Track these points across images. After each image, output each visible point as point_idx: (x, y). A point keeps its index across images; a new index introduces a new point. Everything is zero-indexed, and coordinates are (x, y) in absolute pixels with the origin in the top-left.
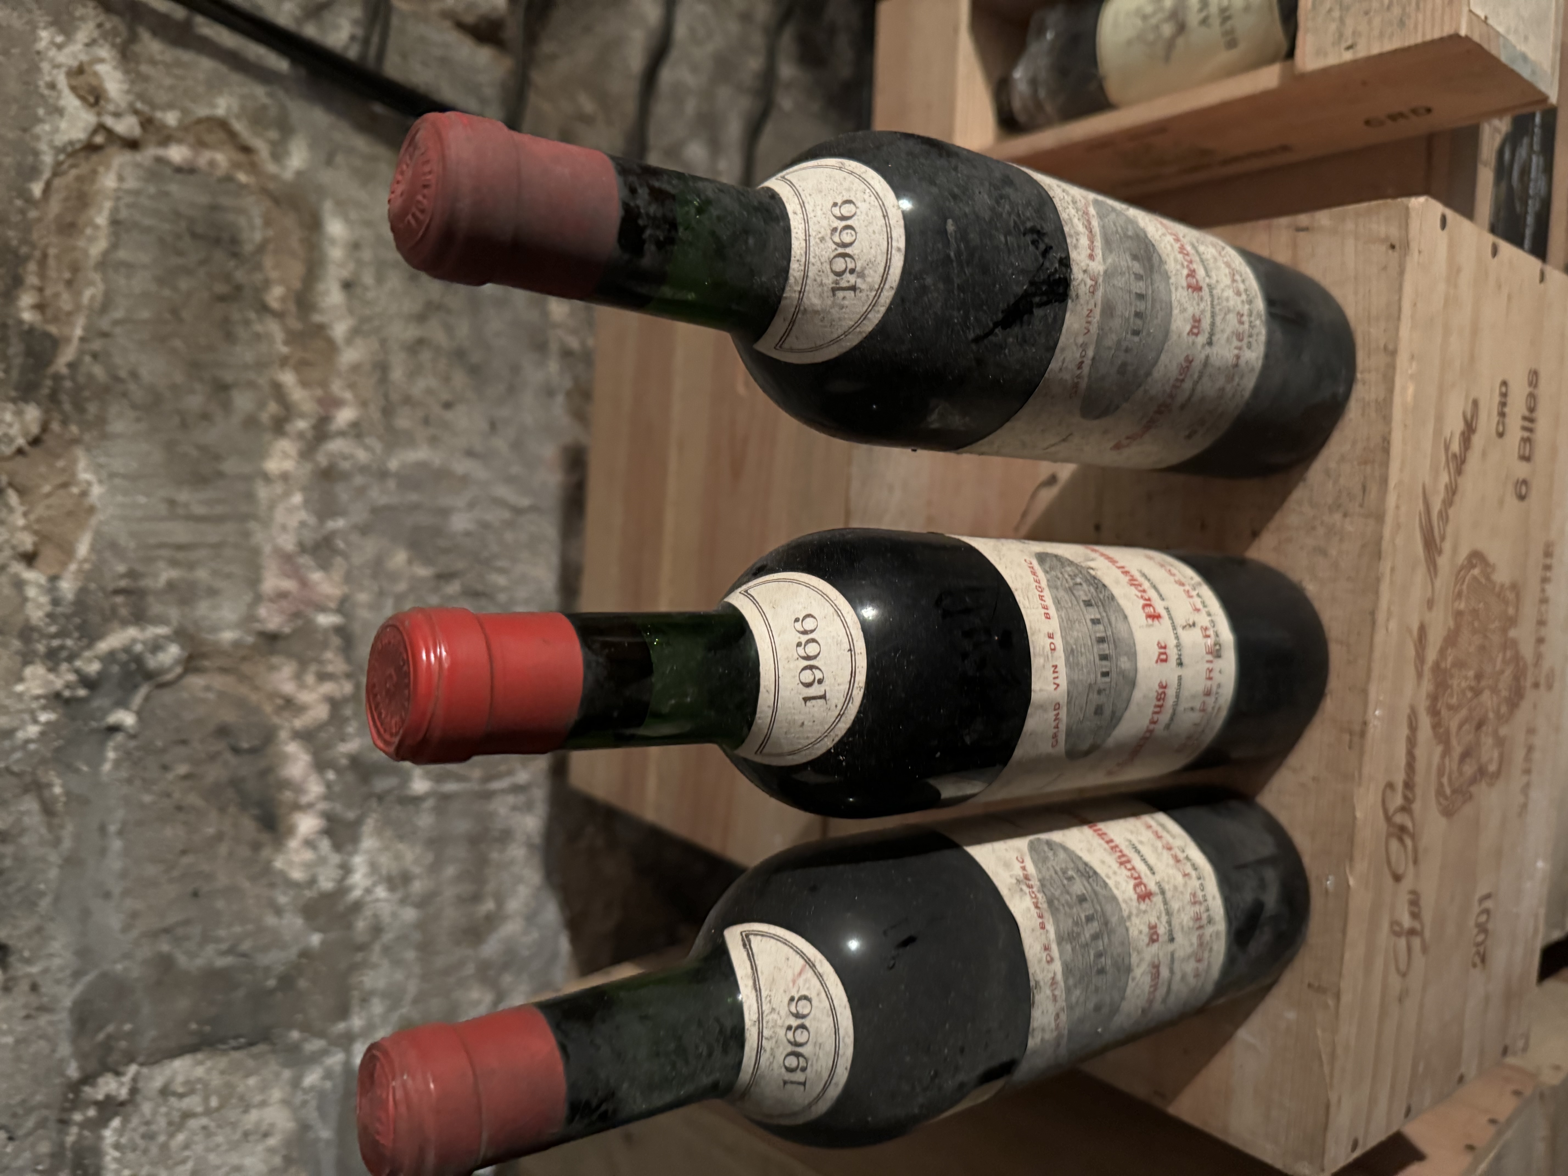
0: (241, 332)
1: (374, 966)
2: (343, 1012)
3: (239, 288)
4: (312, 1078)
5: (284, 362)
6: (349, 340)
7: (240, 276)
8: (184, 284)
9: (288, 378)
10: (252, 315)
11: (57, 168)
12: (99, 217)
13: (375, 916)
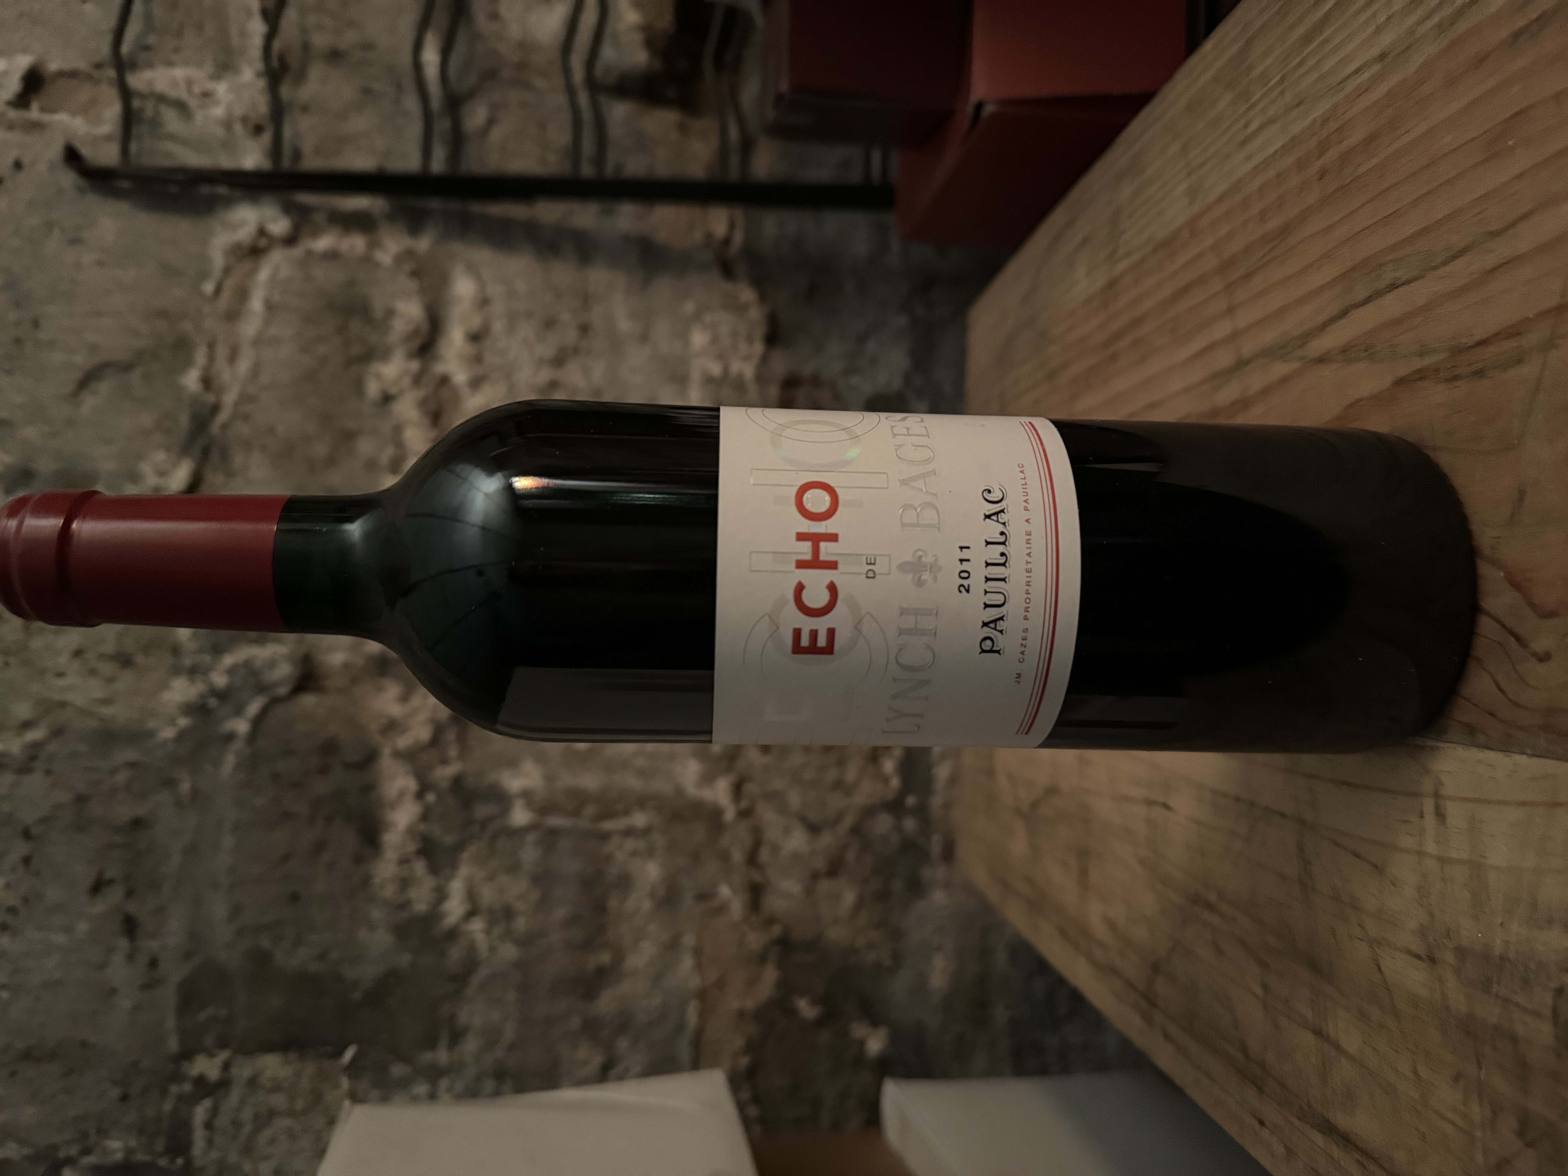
1: (471, 1001)
2: (431, 1042)
3: (371, 348)
6: (472, 388)
7: (372, 338)
8: (321, 350)
11: (227, 271)
12: (256, 304)
13: (472, 947)
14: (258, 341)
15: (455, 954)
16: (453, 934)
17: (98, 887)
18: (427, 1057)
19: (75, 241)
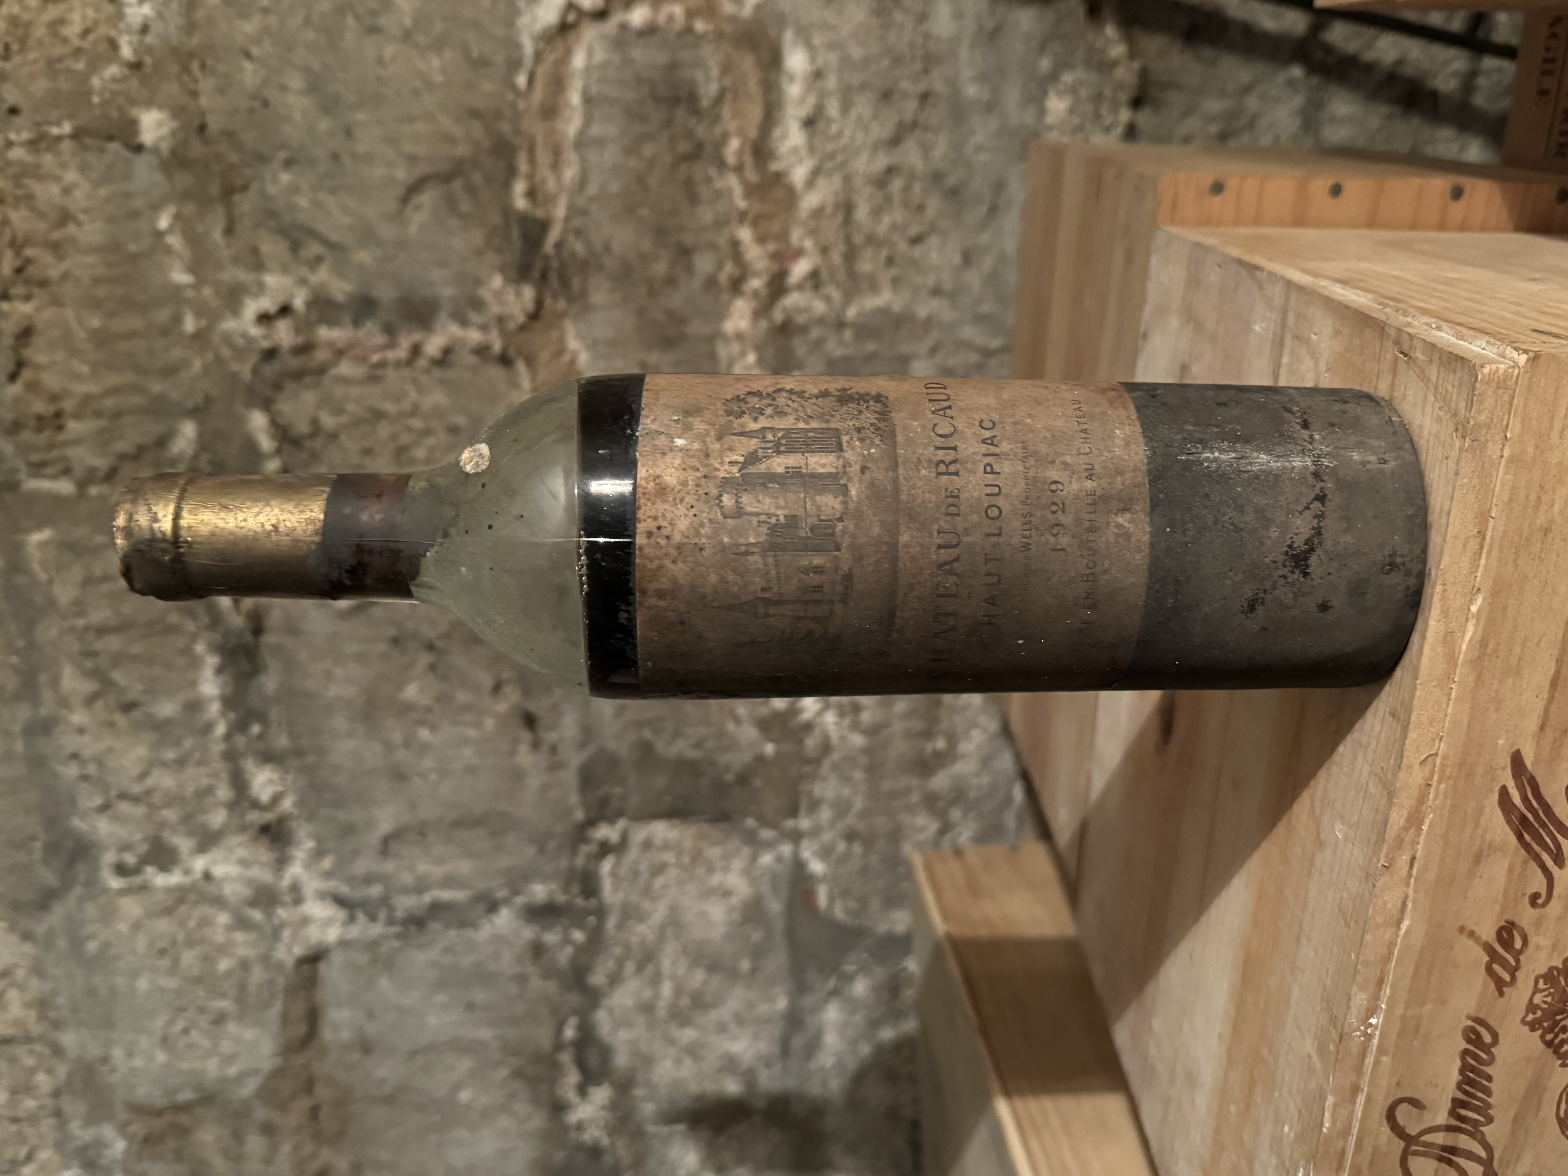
0: (703, 191)
1: (824, 779)
2: (794, 812)
3: (700, 146)
4: (766, 859)
5: (742, 217)
6: (810, 183)
7: (701, 132)
8: (648, 150)
9: (745, 234)
10: (712, 171)
11: (538, 57)
12: (575, 98)
13: (826, 737)
14: (582, 143)
15: (811, 743)
16: (808, 727)
17: (497, 689)
18: (790, 824)
19: (373, 30)
